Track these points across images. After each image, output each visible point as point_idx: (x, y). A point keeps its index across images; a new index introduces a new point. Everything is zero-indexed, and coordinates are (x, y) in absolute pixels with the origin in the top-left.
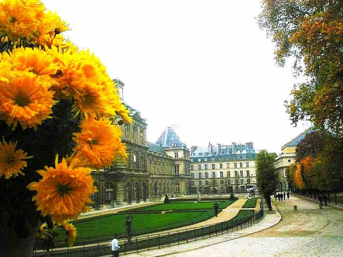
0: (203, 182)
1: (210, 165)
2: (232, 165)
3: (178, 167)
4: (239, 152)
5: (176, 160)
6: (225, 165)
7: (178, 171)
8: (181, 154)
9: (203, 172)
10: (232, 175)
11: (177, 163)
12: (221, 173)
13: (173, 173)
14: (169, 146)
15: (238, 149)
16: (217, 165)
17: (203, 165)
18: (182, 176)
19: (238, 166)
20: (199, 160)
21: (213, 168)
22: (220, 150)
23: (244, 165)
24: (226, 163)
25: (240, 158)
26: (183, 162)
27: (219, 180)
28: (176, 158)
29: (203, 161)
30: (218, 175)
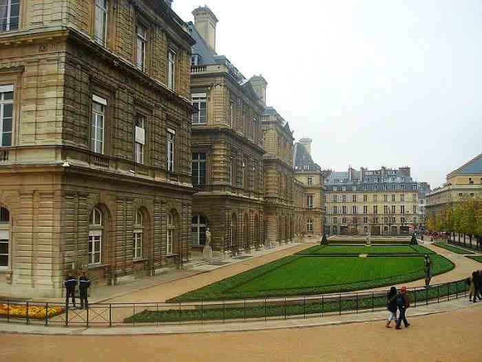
0: (340, 219)
1: (349, 197)
2: (380, 197)
3: (312, 197)
4: (390, 180)
5: (308, 188)
6: (370, 197)
7: (311, 203)
8: (316, 180)
9: (340, 206)
10: (381, 211)
11: (309, 192)
12: (365, 207)
13: (304, 206)
14: (300, 169)
15: (389, 176)
16: (360, 197)
17: (340, 196)
18: (317, 210)
19: (389, 199)
20: (335, 189)
21: (354, 201)
22: (364, 176)
23: (398, 198)
24: (372, 194)
25: (393, 188)
26: (319, 191)
27: (362, 217)
28: (310, 186)
29: (340, 190)
30: (360, 211)
